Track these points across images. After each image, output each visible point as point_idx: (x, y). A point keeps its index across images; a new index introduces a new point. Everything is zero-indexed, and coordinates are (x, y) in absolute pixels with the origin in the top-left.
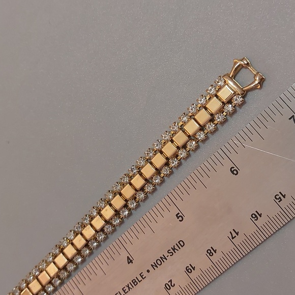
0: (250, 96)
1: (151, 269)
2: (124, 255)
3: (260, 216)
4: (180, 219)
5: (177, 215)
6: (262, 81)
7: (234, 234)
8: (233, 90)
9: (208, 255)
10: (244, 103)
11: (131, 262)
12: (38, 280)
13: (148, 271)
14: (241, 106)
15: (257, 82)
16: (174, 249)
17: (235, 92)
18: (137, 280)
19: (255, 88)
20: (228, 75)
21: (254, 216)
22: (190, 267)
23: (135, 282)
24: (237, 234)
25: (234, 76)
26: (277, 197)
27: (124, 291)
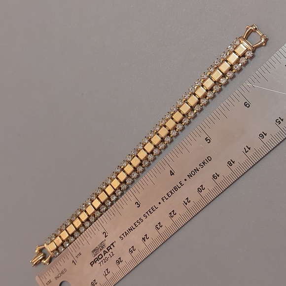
0: (258, 51)
1: (187, 178)
2: (168, 170)
3: (266, 135)
4: (208, 141)
5: (206, 139)
6: (266, 40)
7: (247, 149)
8: (246, 47)
9: (229, 165)
10: (253, 56)
11: (173, 174)
12: (105, 192)
13: (185, 180)
14: (252, 58)
15: (263, 41)
16: (204, 163)
17: (247, 49)
18: (177, 187)
19: (261, 45)
20: (242, 37)
21: (261, 135)
22: (216, 175)
23: (176, 189)
24: (249, 149)
25: (247, 38)
26: (278, 121)
27: (168, 195)
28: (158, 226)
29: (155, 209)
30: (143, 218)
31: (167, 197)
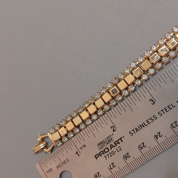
28: (174, 125)
29: (172, 107)
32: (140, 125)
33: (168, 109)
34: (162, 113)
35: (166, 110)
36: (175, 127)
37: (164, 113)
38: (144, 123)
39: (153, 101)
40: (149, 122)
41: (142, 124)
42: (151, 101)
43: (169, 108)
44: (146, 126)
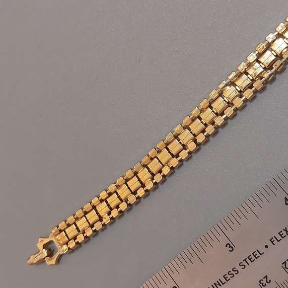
27: (281, 235)
28: (264, 282)
29: (258, 254)
30: (239, 268)
31: (279, 237)
32: (215, 284)
33: (254, 258)
34: (245, 263)
35: (250, 259)
36: (265, 284)
37: (248, 264)
38: (220, 280)
39: (230, 247)
40: (227, 279)
41: (217, 281)
42: (228, 246)
43: (255, 256)
44: (223, 284)
